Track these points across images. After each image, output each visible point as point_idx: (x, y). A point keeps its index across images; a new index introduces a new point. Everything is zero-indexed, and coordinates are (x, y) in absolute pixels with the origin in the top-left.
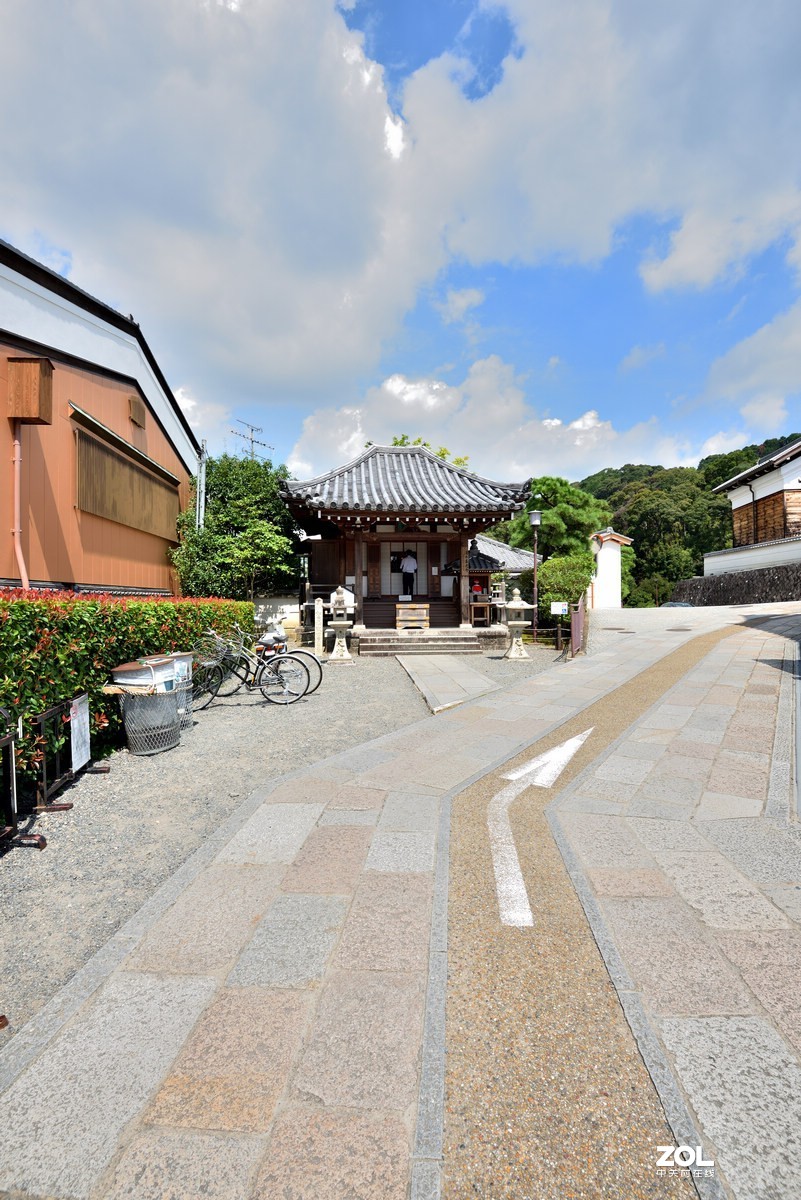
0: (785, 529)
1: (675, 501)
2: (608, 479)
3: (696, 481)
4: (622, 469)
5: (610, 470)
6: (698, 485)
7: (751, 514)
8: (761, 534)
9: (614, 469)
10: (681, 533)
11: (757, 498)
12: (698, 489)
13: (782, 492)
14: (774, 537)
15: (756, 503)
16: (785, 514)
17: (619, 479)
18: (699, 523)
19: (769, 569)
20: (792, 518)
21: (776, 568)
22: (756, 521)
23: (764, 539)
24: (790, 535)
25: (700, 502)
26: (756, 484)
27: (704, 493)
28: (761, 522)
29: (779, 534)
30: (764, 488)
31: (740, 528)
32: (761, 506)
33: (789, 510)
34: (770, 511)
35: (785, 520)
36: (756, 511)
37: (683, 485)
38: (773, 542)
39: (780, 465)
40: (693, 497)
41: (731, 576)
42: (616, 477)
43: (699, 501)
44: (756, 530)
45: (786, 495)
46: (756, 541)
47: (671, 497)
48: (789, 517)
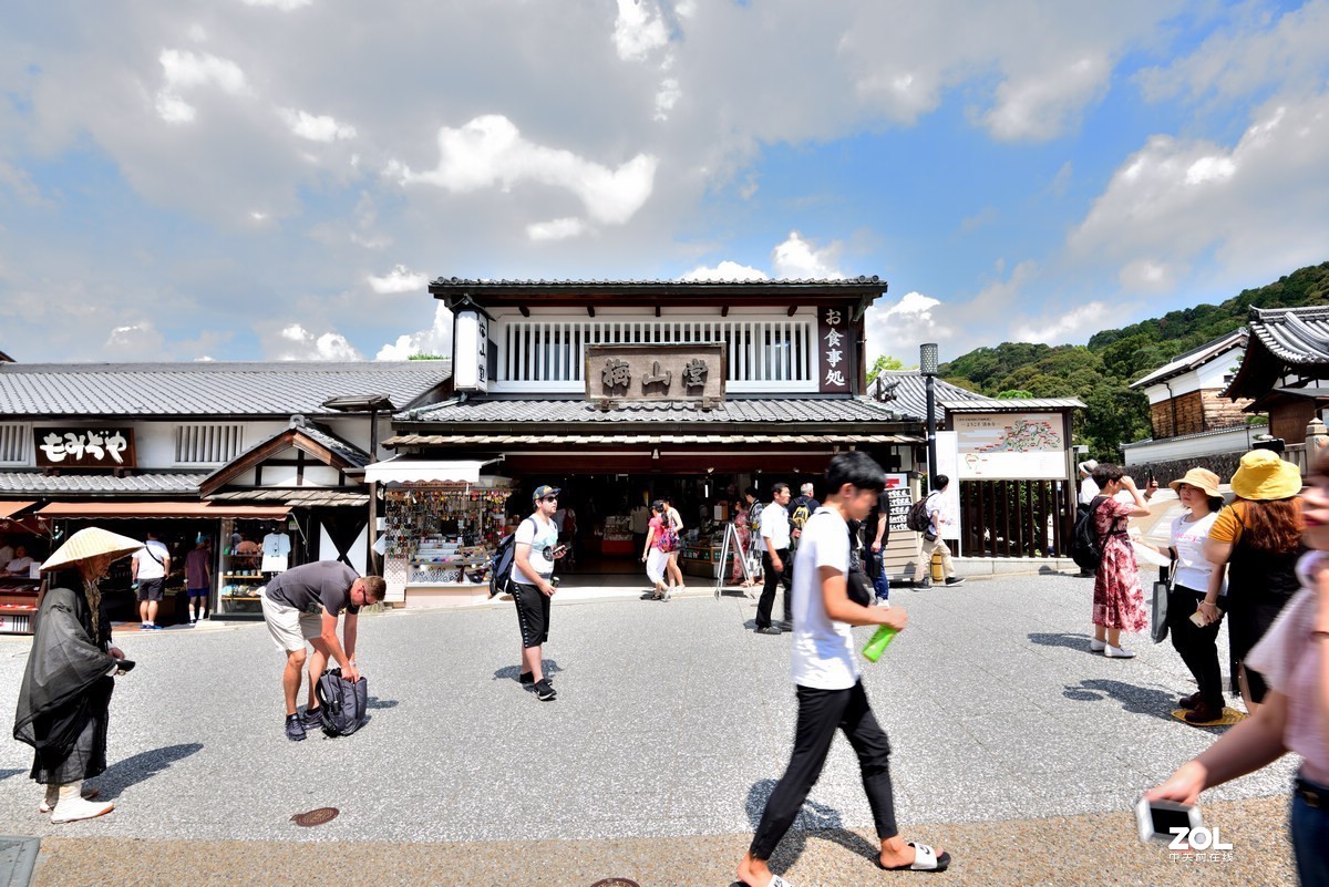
0: (1204, 423)
1: (1074, 387)
2: (983, 360)
3: (1095, 366)
4: (999, 348)
5: (984, 350)
6: (1098, 371)
7: (1170, 409)
8: (1180, 428)
9: (989, 348)
10: (1081, 421)
11: (1175, 395)
12: (1099, 374)
13: (1199, 391)
14: (1194, 430)
15: (1173, 400)
16: (1203, 411)
17: (997, 360)
18: (1103, 410)
19: (1191, 460)
20: (1209, 414)
21: (1198, 459)
22: (1175, 416)
23: (1184, 433)
24: (1209, 429)
25: (1102, 389)
26: (1173, 382)
27: (1106, 379)
28: (1180, 417)
29: (1198, 427)
30: (1181, 387)
31: (1159, 422)
32: (1179, 403)
33: (1206, 407)
34: (1188, 407)
35: (1203, 416)
36: (1174, 406)
37: (1081, 371)
38: (1192, 436)
39: (1196, 368)
40: (1093, 382)
41: (1155, 466)
42: (993, 357)
43: (1101, 387)
44: (1176, 424)
45: (1203, 394)
46: (1176, 435)
47: (1069, 384)
48: (1207, 413)
